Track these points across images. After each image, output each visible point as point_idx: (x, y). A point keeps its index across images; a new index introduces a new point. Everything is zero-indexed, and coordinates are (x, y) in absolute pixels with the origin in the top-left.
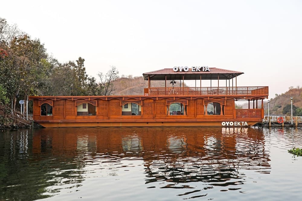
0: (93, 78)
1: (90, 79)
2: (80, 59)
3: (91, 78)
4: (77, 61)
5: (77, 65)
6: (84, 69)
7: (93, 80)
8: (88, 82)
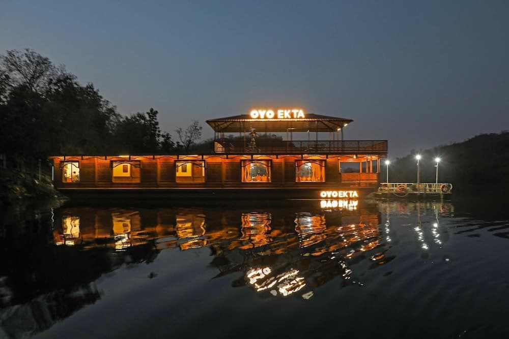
0: (168, 135)
1: (163, 136)
2: (152, 110)
3: (165, 134)
4: (148, 113)
5: (148, 118)
6: (157, 123)
7: (167, 137)
8: (161, 139)
